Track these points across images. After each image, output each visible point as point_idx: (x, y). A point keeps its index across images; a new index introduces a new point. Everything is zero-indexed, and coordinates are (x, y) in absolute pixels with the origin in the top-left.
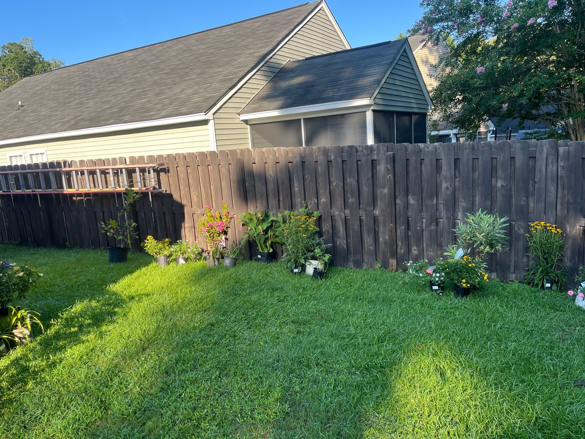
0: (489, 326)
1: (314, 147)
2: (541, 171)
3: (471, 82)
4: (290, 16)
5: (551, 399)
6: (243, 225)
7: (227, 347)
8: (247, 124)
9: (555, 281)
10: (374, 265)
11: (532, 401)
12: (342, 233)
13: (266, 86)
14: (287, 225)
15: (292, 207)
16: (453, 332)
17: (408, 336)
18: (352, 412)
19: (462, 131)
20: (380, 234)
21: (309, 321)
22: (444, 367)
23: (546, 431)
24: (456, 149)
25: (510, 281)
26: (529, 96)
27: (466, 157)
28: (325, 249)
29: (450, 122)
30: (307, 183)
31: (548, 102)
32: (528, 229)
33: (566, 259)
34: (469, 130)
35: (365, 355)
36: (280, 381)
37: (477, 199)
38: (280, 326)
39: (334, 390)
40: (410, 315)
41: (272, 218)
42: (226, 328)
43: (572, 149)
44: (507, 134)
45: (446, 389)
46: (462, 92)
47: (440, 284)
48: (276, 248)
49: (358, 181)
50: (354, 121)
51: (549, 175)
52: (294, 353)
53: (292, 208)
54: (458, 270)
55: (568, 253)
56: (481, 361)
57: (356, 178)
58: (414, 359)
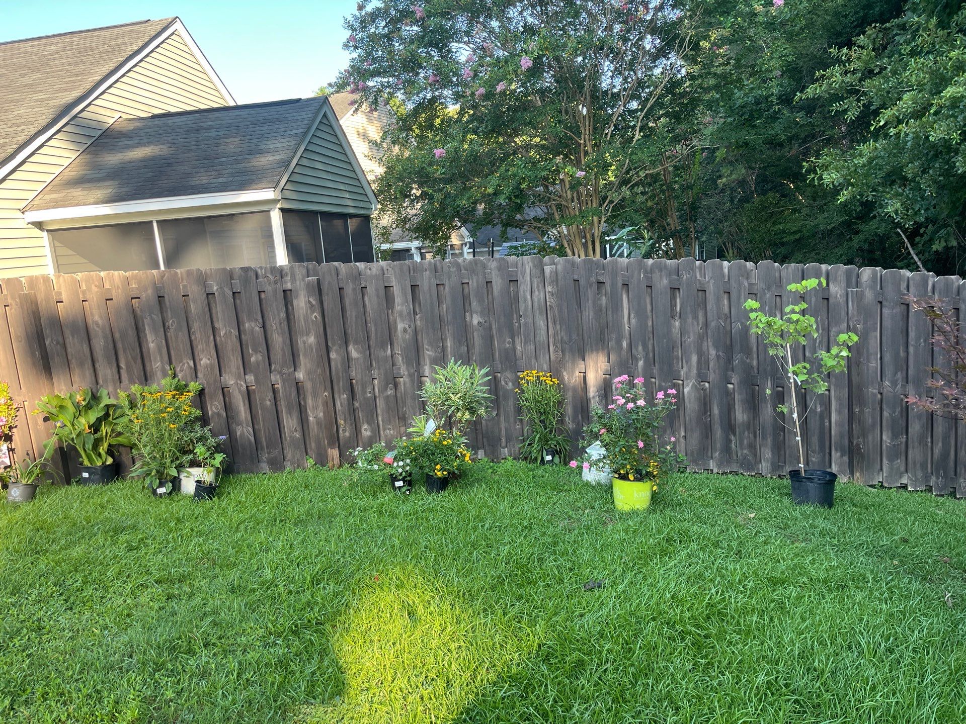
0: (475, 529)
1: (178, 271)
2: (525, 300)
3: (430, 169)
4: (117, 39)
5: (555, 614)
6: (46, 419)
7: (24, 651)
8: (42, 229)
9: (556, 450)
10: (304, 463)
11: (533, 623)
12: (243, 415)
13: (77, 161)
14: (138, 411)
15: (146, 378)
16: (426, 547)
17: (360, 564)
18: (270, 708)
19: (427, 243)
20: (309, 411)
21: (189, 574)
22: (414, 602)
23: (552, 661)
24: (412, 272)
25: (503, 459)
26: (507, 194)
27: (426, 282)
28: (214, 447)
29: (407, 229)
30: (171, 334)
31: (533, 203)
32: (517, 382)
33: (567, 419)
34: (435, 242)
35: (291, 611)
36: (137, 689)
37: (449, 344)
38: (133, 593)
39: (238, 680)
40: (361, 533)
41: (105, 401)
42: (21, 616)
43: (559, 267)
44: (489, 248)
45: (417, 634)
46: (421, 185)
47: (405, 477)
48: (120, 454)
49: (264, 326)
50: (249, 225)
51: (536, 304)
52: (163, 634)
53: (146, 380)
54: (429, 452)
55: (569, 410)
56: (464, 581)
57: (261, 321)
58: (369, 600)
